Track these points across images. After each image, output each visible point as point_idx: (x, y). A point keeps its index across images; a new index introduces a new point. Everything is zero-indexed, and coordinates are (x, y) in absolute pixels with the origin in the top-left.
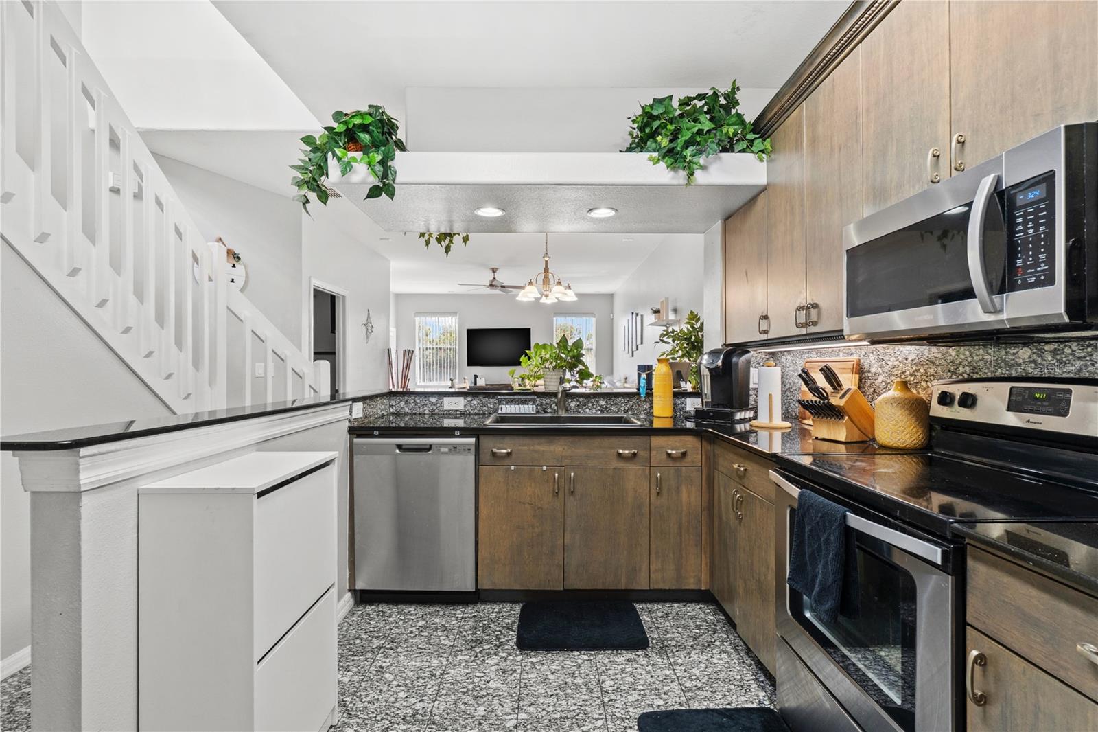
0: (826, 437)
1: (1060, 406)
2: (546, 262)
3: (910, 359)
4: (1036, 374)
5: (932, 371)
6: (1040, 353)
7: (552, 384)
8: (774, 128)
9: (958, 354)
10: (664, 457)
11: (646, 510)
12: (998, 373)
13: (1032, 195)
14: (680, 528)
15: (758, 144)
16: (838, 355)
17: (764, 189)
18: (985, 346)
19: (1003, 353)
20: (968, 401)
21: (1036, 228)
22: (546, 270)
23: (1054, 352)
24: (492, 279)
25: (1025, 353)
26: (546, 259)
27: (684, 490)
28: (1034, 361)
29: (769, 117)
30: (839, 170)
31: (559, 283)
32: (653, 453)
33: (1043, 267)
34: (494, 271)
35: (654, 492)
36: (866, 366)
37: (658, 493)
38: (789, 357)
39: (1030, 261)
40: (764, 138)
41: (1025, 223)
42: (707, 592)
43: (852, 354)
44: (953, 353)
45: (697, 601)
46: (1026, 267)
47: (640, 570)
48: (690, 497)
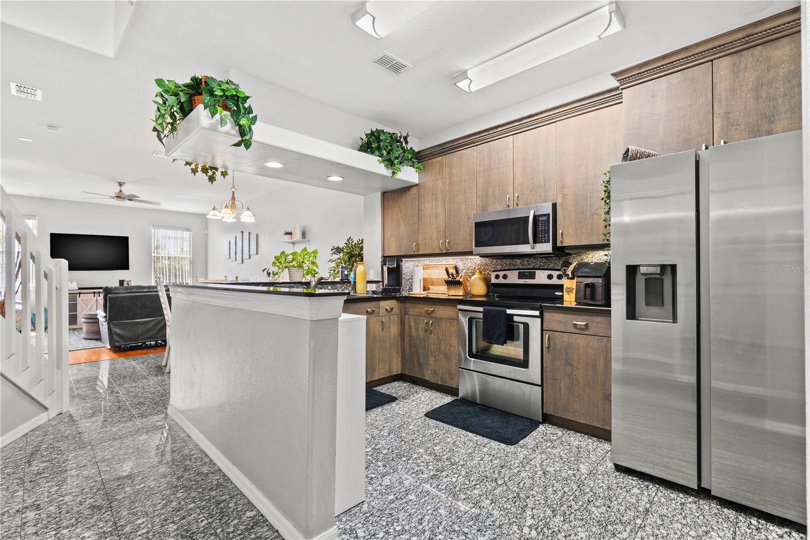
0: (454, 294)
1: (532, 276)
2: (233, 192)
3: (477, 263)
4: (522, 267)
5: (487, 268)
6: (523, 261)
7: (298, 277)
8: (425, 160)
9: (497, 261)
10: (385, 311)
11: (378, 339)
12: (510, 268)
13: (544, 218)
14: (390, 346)
15: (416, 165)
16: (442, 262)
17: (417, 185)
18: (506, 259)
19: (512, 261)
20: (505, 277)
21: (545, 228)
22: (233, 198)
23: (527, 261)
24: (118, 191)
25: (519, 261)
26: (234, 190)
27: (392, 326)
28: (521, 264)
29: (423, 154)
30: (465, 190)
31: (248, 209)
32: (381, 310)
33: (547, 238)
34: (120, 184)
35: (381, 329)
36: (458, 267)
37: (382, 330)
38: (411, 263)
39: (543, 236)
40: (420, 161)
41: (542, 225)
42: (401, 374)
43: (450, 261)
44: (495, 261)
45: (394, 381)
46: (542, 237)
47: (376, 369)
48: (394, 330)
